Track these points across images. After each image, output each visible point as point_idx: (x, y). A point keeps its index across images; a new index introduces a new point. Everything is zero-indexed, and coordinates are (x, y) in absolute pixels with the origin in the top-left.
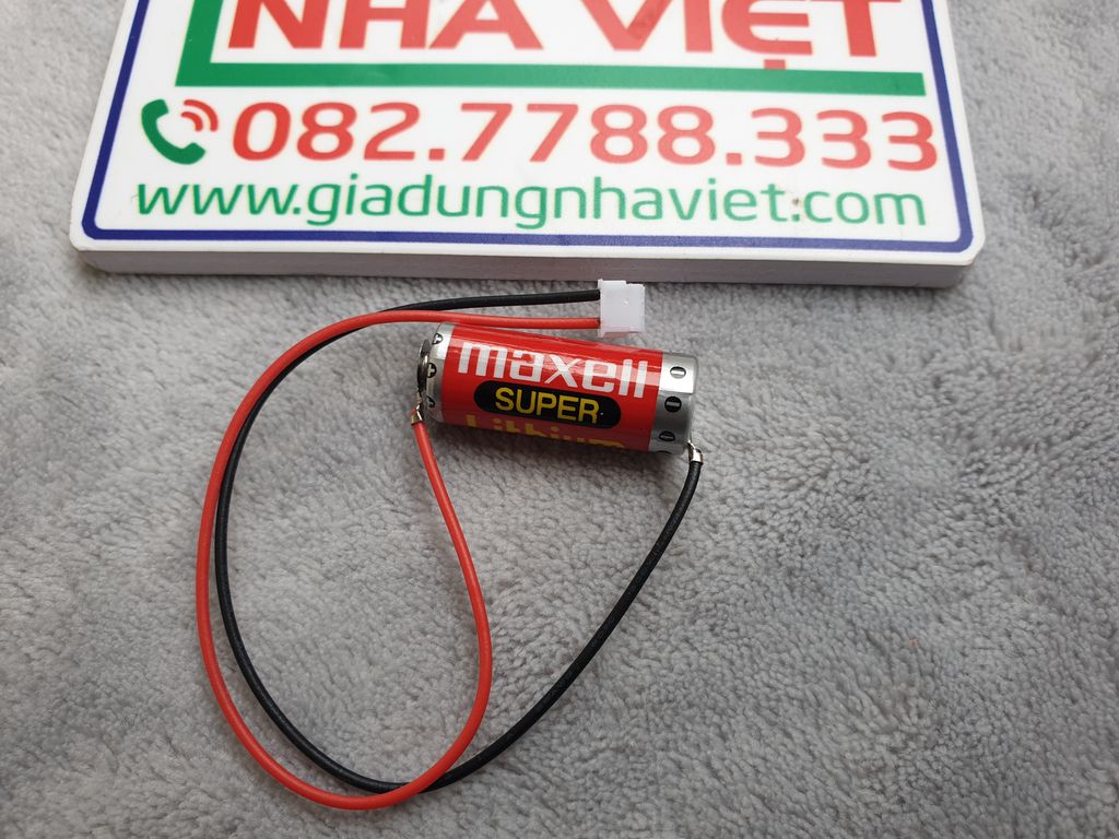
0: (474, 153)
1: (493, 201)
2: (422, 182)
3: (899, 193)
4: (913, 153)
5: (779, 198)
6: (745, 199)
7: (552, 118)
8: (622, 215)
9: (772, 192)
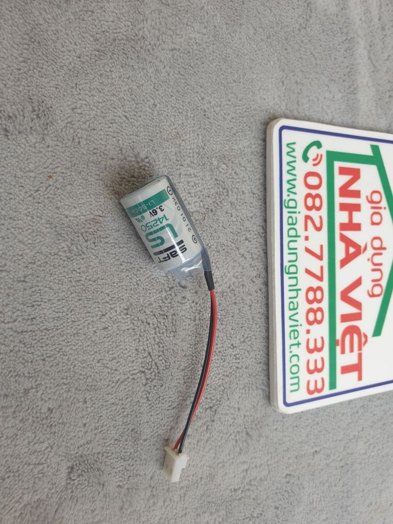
0: (308, 250)
1: (293, 257)
2: (298, 235)
3: (300, 383)
4: (312, 388)
5: (297, 346)
6: (296, 336)
7: (319, 274)
8: (290, 298)
9: (298, 344)
